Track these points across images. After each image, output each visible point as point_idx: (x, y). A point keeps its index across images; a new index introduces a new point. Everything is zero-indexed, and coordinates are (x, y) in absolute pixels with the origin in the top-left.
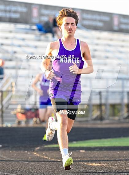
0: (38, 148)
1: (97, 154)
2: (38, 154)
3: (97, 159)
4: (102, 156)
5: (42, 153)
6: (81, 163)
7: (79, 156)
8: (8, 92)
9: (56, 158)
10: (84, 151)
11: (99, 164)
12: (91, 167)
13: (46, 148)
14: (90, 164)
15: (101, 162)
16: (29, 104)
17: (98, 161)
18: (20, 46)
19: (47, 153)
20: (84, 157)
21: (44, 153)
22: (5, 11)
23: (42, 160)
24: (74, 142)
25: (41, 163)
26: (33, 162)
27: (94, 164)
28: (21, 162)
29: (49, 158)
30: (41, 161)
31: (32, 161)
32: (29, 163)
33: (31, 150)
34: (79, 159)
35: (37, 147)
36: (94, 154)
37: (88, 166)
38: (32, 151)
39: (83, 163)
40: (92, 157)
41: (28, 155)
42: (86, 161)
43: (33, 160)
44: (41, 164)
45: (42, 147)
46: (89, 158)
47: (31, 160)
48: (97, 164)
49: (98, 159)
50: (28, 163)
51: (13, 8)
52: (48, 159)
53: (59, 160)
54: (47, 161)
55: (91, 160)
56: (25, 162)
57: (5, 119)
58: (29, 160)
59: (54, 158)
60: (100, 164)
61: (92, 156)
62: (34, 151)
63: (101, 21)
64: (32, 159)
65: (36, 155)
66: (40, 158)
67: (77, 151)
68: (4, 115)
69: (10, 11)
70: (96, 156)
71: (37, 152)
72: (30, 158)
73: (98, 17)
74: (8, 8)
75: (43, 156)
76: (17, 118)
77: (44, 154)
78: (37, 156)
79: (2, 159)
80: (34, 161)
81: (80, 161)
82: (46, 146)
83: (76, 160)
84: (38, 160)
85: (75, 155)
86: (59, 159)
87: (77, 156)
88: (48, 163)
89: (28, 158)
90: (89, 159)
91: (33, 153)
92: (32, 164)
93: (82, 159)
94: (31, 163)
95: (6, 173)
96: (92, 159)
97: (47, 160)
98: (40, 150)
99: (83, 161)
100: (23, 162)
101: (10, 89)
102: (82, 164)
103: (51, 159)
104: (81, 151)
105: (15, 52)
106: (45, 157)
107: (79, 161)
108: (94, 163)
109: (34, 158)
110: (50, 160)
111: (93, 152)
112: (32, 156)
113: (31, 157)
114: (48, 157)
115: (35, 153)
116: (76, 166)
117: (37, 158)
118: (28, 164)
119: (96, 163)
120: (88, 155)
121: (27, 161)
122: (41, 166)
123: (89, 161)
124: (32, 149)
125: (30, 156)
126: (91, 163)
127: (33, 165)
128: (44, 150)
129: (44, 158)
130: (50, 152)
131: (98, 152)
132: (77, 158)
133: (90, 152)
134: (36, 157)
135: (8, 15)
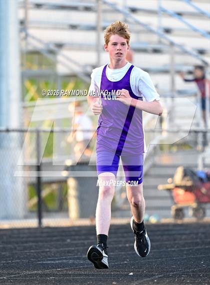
16: (205, 166)
18: (180, 14)
105: (168, 31)
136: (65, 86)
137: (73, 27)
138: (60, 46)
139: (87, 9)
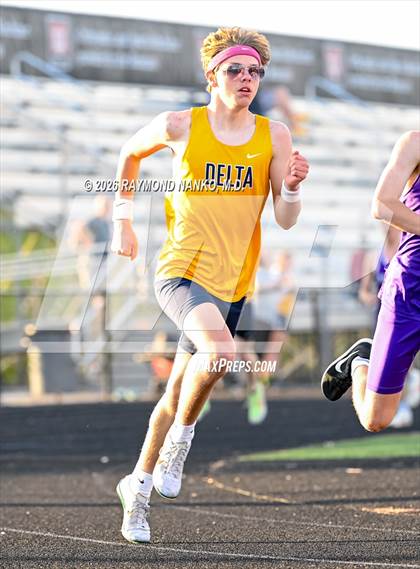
0: (220, 464)
1: (397, 478)
2: (220, 482)
3: (397, 495)
4: (412, 485)
5: (232, 480)
6: (351, 506)
7: (345, 487)
8: (126, 293)
9: (276, 494)
10: (357, 471)
11: (403, 510)
12: (380, 519)
13: (243, 463)
14: (378, 511)
15: (411, 503)
17: (401, 500)
19: (248, 479)
20: (358, 490)
21: (237, 480)
22: (114, 50)
23: (231, 500)
24: (330, 445)
25: (228, 508)
26: (204, 508)
27: (389, 510)
28: (168, 507)
29: (254, 495)
30: (229, 504)
31: (200, 505)
32: (193, 511)
33: (198, 470)
34: (344, 497)
35: (216, 460)
36: (389, 481)
37: (370, 517)
38: (202, 473)
39: (355, 509)
40: (382, 490)
41: (190, 485)
42: (364, 501)
43: (204, 501)
44: (229, 513)
45: (232, 460)
46: (375, 490)
47: (197, 501)
48: (398, 511)
49: (401, 493)
50: (187, 509)
51: (138, 41)
52: (250, 497)
53: (283, 500)
54: (248, 504)
55: (378, 497)
56: (181, 508)
57: (116, 376)
58: (191, 501)
59: (268, 494)
60: (407, 510)
61: (383, 485)
62: (207, 473)
63: (402, 76)
64: (200, 497)
65: (212, 487)
66: (225, 494)
67: (338, 470)
68: (115, 364)
69: (127, 50)
70: (395, 484)
71: (216, 475)
72: (194, 495)
73: (394, 66)
74: (121, 40)
75: (236, 487)
76: (155, 374)
77: (238, 483)
78: (218, 490)
79: (109, 501)
80: (207, 504)
81: (347, 501)
82: (243, 458)
83: (336, 497)
84: (220, 501)
85: (330, 484)
86: (283, 497)
87: (337, 487)
88: (248, 509)
89: (188, 496)
90: (373, 495)
91: (204, 479)
92: (203, 512)
93: (353, 495)
94: (199, 511)
95: (121, 544)
96: (383, 495)
97: (245, 501)
98: (224, 470)
99: (355, 501)
100: (174, 507)
101: (131, 285)
102: (353, 511)
103: (260, 497)
104: (351, 471)
106: (240, 491)
107: (343, 501)
108: (389, 506)
109: (207, 495)
110: (254, 501)
111: (385, 472)
112: (201, 488)
113: (197, 492)
114: (251, 491)
115: (210, 481)
116: (334, 515)
117: (216, 495)
118: (189, 512)
119: (394, 507)
120: (369, 481)
121: (187, 505)
122: (227, 519)
123: (372, 501)
124: (202, 466)
125: (197, 488)
126: (381, 507)
127: (206, 516)
128: (239, 469)
129: (237, 495)
130: (257, 474)
131: (402, 473)
132: (339, 491)
133: (375, 472)
134: (214, 492)
135: (121, 61)
136: (24, 240)
137: (35, 171)
138: (18, 193)
139: (51, 149)
